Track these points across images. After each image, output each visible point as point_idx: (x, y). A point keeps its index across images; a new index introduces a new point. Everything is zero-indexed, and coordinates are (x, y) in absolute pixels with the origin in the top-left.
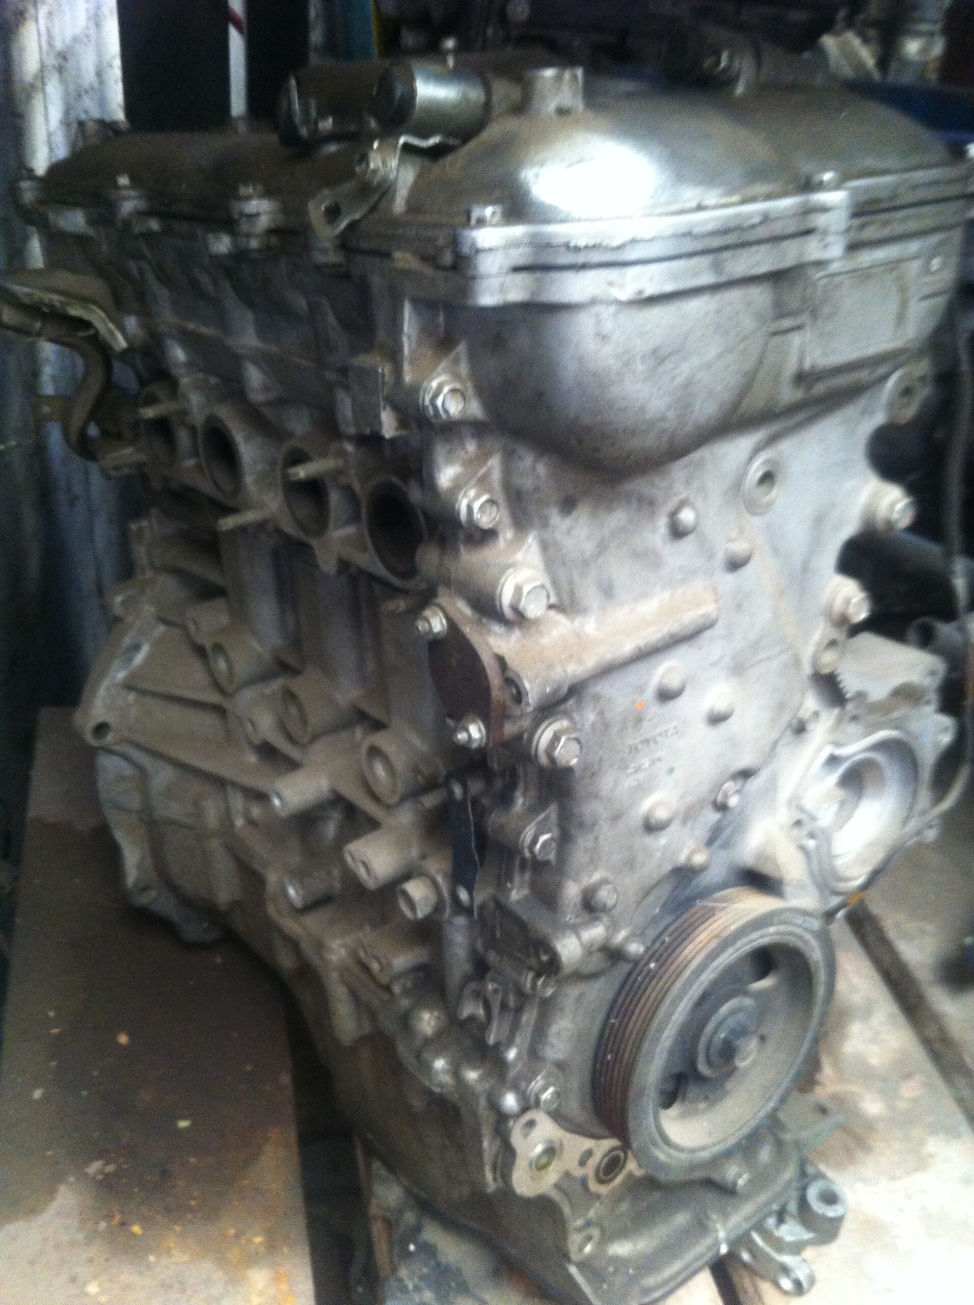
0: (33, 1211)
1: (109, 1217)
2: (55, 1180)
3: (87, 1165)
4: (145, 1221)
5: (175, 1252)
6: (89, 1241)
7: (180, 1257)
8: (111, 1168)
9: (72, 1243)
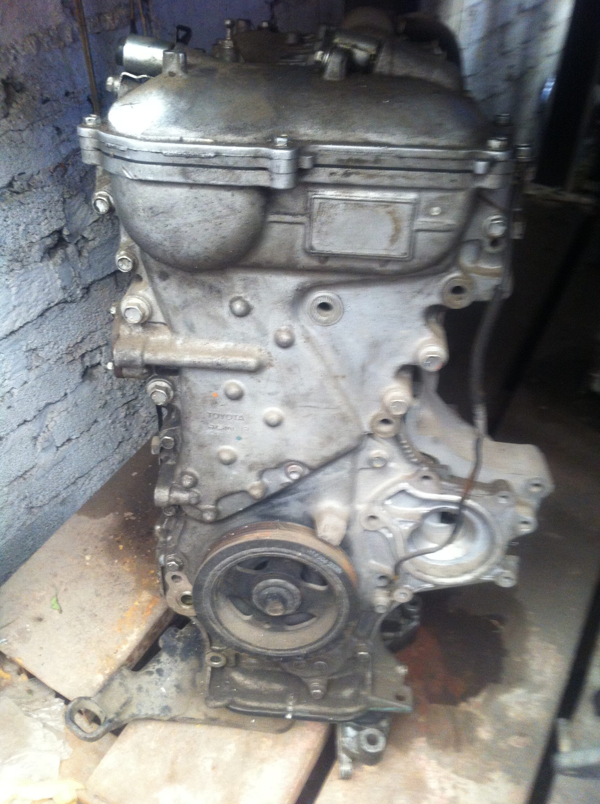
0: (94, 516)
1: (116, 536)
2: (111, 510)
3: (126, 512)
4: (127, 546)
5: (126, 565)
6: (103, 539)
7: (126, 568)
8: (133, 518)
9: (96, 537)
